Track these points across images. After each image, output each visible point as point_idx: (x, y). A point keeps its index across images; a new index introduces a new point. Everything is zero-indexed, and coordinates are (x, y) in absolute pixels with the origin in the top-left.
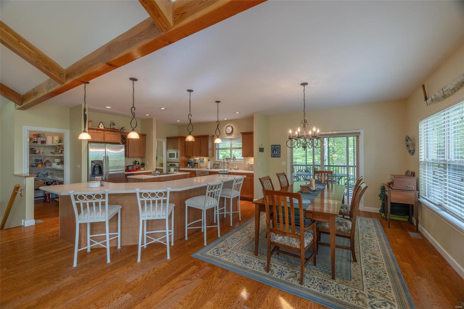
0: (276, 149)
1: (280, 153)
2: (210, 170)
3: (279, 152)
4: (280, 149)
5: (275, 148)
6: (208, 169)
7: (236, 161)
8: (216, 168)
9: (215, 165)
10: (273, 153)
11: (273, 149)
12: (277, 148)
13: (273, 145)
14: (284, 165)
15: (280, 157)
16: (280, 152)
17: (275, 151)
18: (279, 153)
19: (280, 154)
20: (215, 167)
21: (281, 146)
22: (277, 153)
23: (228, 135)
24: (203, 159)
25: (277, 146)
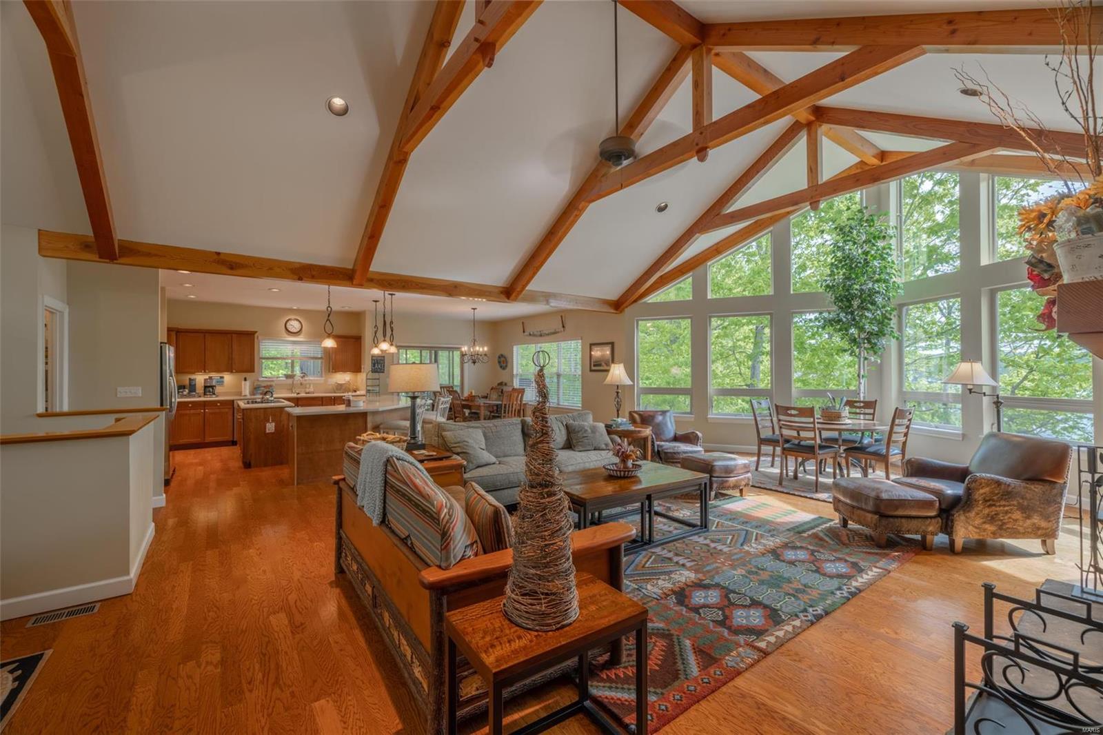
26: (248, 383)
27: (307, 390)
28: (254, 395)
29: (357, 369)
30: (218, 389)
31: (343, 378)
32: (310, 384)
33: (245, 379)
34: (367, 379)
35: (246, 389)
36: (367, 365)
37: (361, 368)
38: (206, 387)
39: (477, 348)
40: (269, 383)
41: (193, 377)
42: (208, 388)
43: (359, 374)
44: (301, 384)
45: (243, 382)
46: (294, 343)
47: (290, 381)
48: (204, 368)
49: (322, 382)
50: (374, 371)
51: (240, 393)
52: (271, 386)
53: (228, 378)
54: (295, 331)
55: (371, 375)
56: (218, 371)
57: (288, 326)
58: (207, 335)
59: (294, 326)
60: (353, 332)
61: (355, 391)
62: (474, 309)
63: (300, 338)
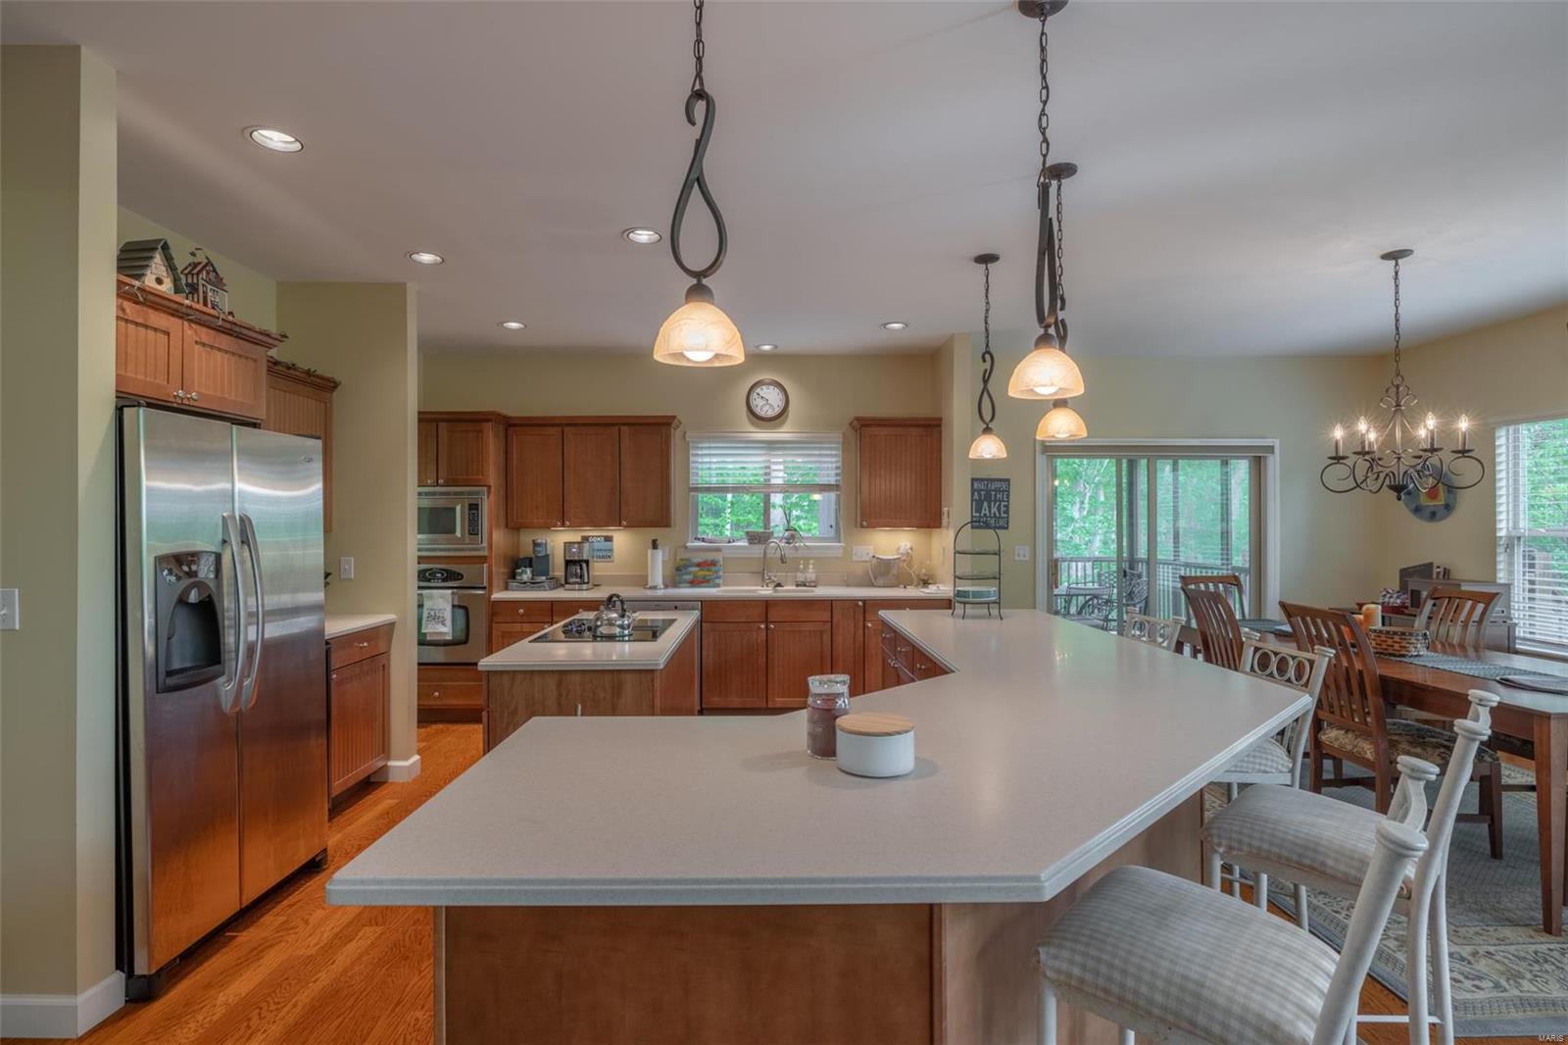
0: (993, 493)
1: (1007, 512)
2: (661, 593)
3: (1003, 509)
4: (1008, 497)
5: (988, 492)
6: (654, 588)
7: (808, 547)
8: (693, 583)
9: (686, 567)
10: (979, 510)
11: (980, 495)
12: (997, 490)
13: (982, 480)
14: (1022, 558)
15: (1007, 528)
16: (1007, 507)
17: (990, 507)
18: (1004, 513)
19: (1008, 518)
20: (688, 577)
21: (1011, 483)
22: (994, 510)
23: (757, 426)
24: (609, 539)
25: (998, 485)
26: (659, 554)
27: (801, 577)
28: (675, 585)
29: (929, 517)
30: (599, 569)
31: (893, 543)
32: (807, 560)
33: (655, 545)
34: (956, 552)
35: (658, 567)
36: (958, 501)
37: (939, 514)
38: (568, 563)
39: (1427, 426)
40: (710, 556)
41: (541, 537)
42: (576, 566)
43: (936, 531)
44: (783, 560)
45: (650, 552)
46: (771, 446)
47: (757, 550)
48: (562, 517)
49: (839, 553)
50: (978, 523)
51: (642, 581)
52: (713, 563)
53: (622, 541)
54: (771, 413)
55: (971, 538)
56: (595, 524)
57: (753, 403)
58: (566, 429)
59: (769, 400)
60: (921, 410)
61: (925, 583)
62: (1395, 256)
63: (782, 434)
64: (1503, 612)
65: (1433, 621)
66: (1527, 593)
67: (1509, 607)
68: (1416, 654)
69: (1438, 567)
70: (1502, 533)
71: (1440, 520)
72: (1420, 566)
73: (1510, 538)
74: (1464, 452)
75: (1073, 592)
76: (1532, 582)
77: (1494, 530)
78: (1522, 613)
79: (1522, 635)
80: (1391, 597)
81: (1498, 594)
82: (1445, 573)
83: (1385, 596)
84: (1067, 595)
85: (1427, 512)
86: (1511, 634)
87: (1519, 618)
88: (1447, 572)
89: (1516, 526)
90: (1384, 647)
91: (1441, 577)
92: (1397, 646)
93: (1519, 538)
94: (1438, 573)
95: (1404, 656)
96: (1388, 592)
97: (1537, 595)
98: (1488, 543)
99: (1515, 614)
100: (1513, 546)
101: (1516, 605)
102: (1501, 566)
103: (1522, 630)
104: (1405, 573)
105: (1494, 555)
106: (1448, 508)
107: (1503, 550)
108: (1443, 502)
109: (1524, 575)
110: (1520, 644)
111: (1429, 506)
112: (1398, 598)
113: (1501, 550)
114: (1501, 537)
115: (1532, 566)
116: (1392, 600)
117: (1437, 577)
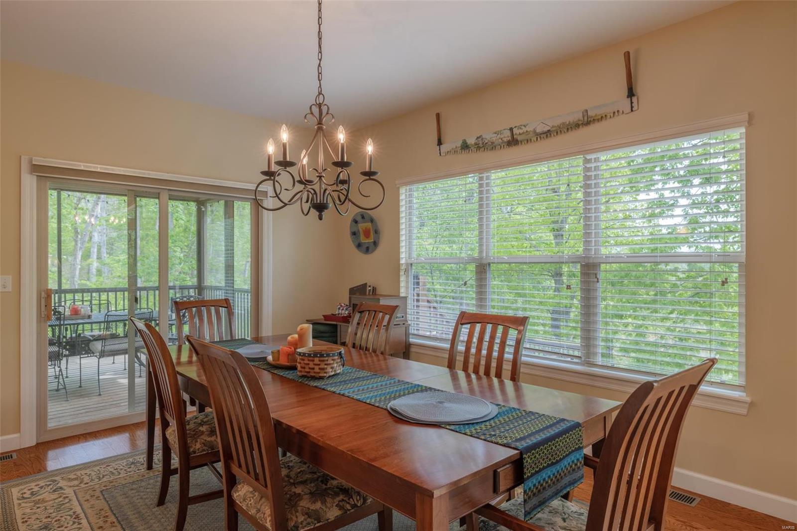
64: (403, 317)
65: (360, 327)
66: (415, 303)
67: (406, 313)
68: (333, 373)
69: (370, 286)
70: (403, 261)
71: (372, 253)
72: (360, 286)
73: (407, 264)
74: (369, 175)
75: (110, 319)
76: (418, 295)
77: (398, 259)
78: (413, 316)
79: (413, 332)
80: (343, 309)
81: (397, 306)
82: (373, 290)
83: (339, 309)
84: (104, 322)
85: (365, 247)
86: (407, 332)
87: (411, 320)
88: (374, 289)
89: (410, 257)
90: (307, 370)
91: (371, 293)
92: (317, 369)
93: (411, 264)
94: (370, 290)
95: (321, 378)
96: (341, 306)
97: (421, 303)
98: (395, 269)
99: (409, 317)
100: (408, 270)
101: (410, 311)
102: (402, 284)
103: (413, 328)
104: (352, 291)
105: (398, 276)
106: (375, 244)
107: (403, 273)
108: (372, 241)
109: (414, 290)
110: (412, 338)
111: (365, 243)
112: (346, 309)
113: (402, 273)
114: (402, 264)
115: (418, 283)
116: (343, 312)
117: (369, 293)
